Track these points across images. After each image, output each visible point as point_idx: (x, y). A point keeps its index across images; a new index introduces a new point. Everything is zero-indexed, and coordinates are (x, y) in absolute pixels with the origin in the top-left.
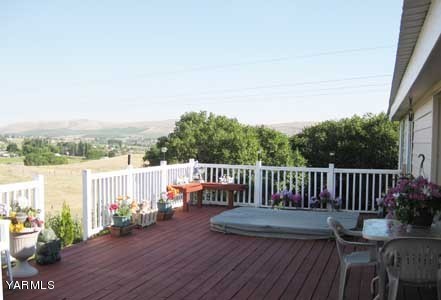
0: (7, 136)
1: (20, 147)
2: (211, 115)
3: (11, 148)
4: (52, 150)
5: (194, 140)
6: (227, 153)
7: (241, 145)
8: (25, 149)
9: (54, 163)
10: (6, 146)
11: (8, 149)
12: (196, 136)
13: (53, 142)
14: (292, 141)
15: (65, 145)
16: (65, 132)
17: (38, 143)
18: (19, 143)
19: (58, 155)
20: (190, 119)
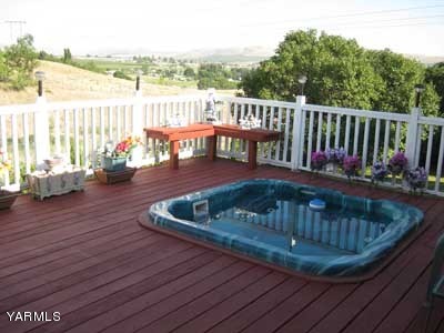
0: (185, 61)
1: (196, 72)
2: (323, 35)
3: (188, 72)
4: (226, 75)
5: (292, 65)
6: (329, 82)
7: (347, 73)
8: (200, 73)
9: (225, 88)
10: (183, 70)
11: (185, 74)
12: (295, 60)
13: (228, 68)
14: (429, 70)
15: (238, 71)
16: (241, 58)
17: (212, 68)
18: (195, 67)
19: (230, 80)
20: (295, 39)
